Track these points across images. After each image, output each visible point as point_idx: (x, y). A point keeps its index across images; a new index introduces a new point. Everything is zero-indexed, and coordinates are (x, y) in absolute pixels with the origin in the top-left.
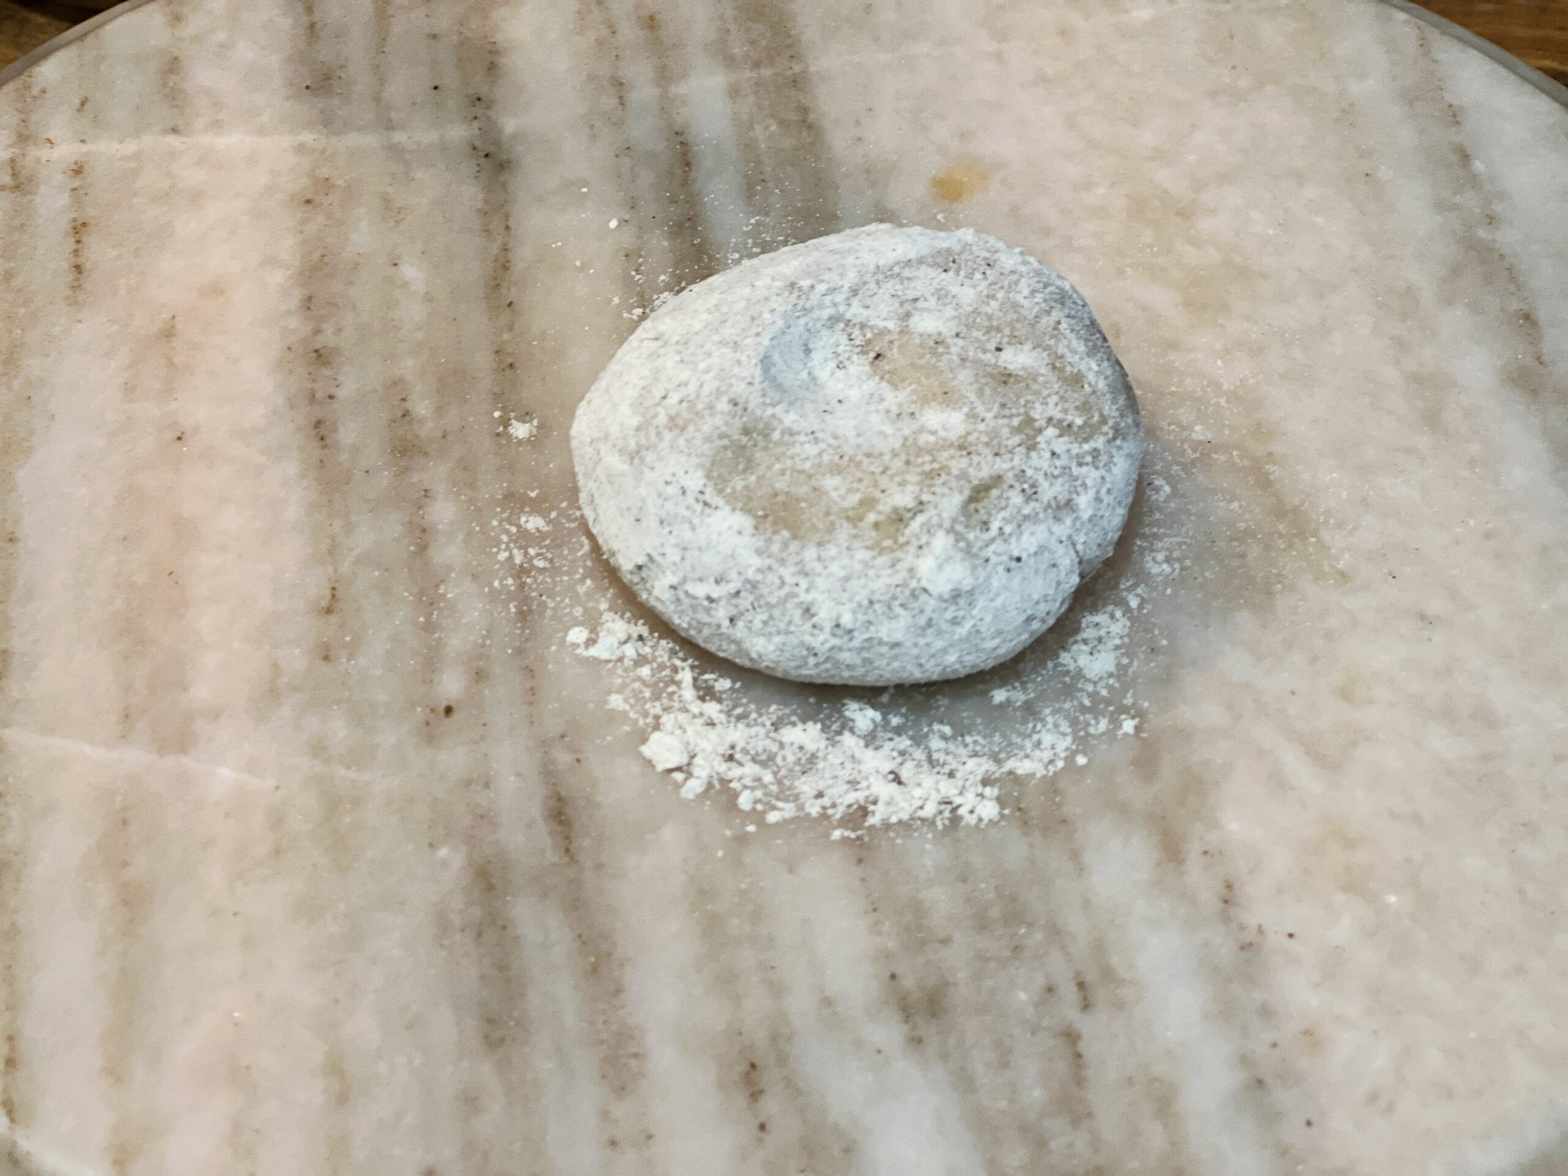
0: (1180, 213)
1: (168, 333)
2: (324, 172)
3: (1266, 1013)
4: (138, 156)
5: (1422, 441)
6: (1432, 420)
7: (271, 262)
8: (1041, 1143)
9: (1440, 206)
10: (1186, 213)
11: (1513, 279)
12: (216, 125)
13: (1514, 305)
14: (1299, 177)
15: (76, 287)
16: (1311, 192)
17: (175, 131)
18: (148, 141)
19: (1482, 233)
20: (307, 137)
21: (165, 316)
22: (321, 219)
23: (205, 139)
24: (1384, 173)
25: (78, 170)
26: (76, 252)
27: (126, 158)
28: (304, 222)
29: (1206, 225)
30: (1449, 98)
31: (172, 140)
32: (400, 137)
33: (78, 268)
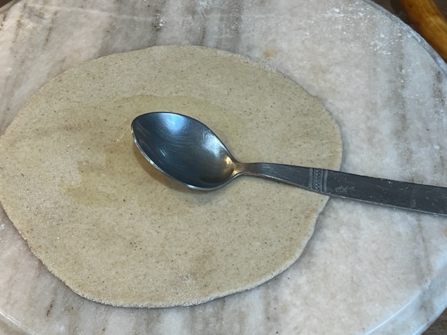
0: (322, 72)
1: (63, 61)
2: (114, 24)
3: (276, 299)
4: (72, 12)
5: (365, 146)
6: (370, 141)
7: (94, 46)
8: (207, 324)
9: (390, 81)
10: (324, 72)
11: (403, 105)
12: (92, 7)
13: (401, 112)
14: (357, 66)
15: (45, 45)
16: (358, 71)
17: (82, 7)
18: (74, 9)
19: (399, 91)
20: (113, 15)
21: (64, 56)
22: (110, 37)
23: (87, 11)
24: (379, 70)
25: (56, 13)
26: (48, 35)
27: (67, 12)
28: (106, 36)
29: (328, 76)
30: (403, 51)
31: (80, 9)
32: (136, 18)
33: (47, 40)
